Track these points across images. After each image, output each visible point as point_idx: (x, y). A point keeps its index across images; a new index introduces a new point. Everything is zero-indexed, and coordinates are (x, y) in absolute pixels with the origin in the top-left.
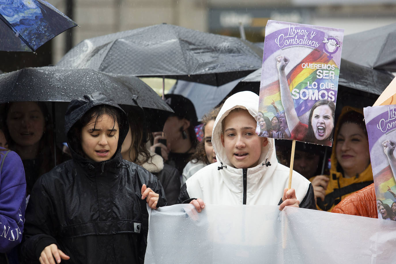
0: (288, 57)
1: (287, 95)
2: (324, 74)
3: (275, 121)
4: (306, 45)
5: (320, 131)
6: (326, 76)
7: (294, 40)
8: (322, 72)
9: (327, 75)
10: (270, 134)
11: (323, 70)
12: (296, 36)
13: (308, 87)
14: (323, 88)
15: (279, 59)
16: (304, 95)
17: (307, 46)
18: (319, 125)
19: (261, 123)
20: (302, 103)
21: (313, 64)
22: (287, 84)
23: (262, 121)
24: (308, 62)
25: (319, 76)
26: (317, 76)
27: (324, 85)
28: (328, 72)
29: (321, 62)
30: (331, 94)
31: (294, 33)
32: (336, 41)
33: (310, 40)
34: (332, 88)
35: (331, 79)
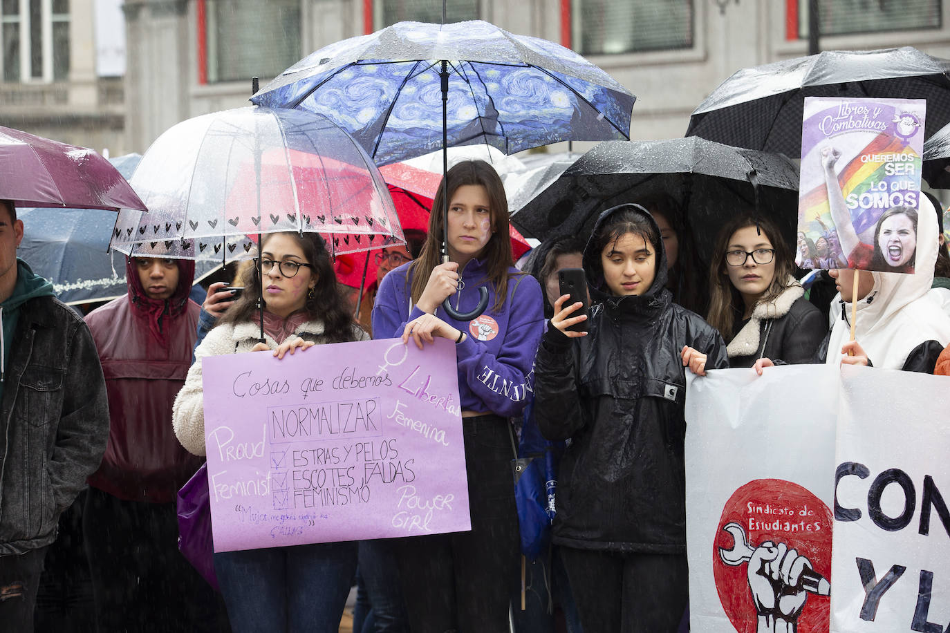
0: (838, 149)
1: (839, 205)
2: (897, 169)
3: (822, 244)
4: (867, 128)
5: (892, 253)
6: (899, 171)
7: (847, 122)
8: (893, 165)
9: (902, 169)
10: (815, 262)
11: (894, 163)
12: (851, 117)
13: (872, 190)
14: (895, 190)
15: (825, 153)
16: (865, 202)
17: (869, 130)
18: (890, 244)
19: (803, 248)
20: (863, 214)
21: (878, 155)
22: (839, 188)
23: (804, 245)
24: (871, 153)
25: (890, 172)
26: (886, 173)
27: (898, 185)
28: (903, 165)
29: (891, 151)
30: (910, 197)
31: (847, 112)
32: (914, 118)
33: (873, 120)
34: (911, 188)
35: (908, 175)
